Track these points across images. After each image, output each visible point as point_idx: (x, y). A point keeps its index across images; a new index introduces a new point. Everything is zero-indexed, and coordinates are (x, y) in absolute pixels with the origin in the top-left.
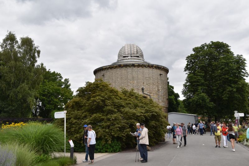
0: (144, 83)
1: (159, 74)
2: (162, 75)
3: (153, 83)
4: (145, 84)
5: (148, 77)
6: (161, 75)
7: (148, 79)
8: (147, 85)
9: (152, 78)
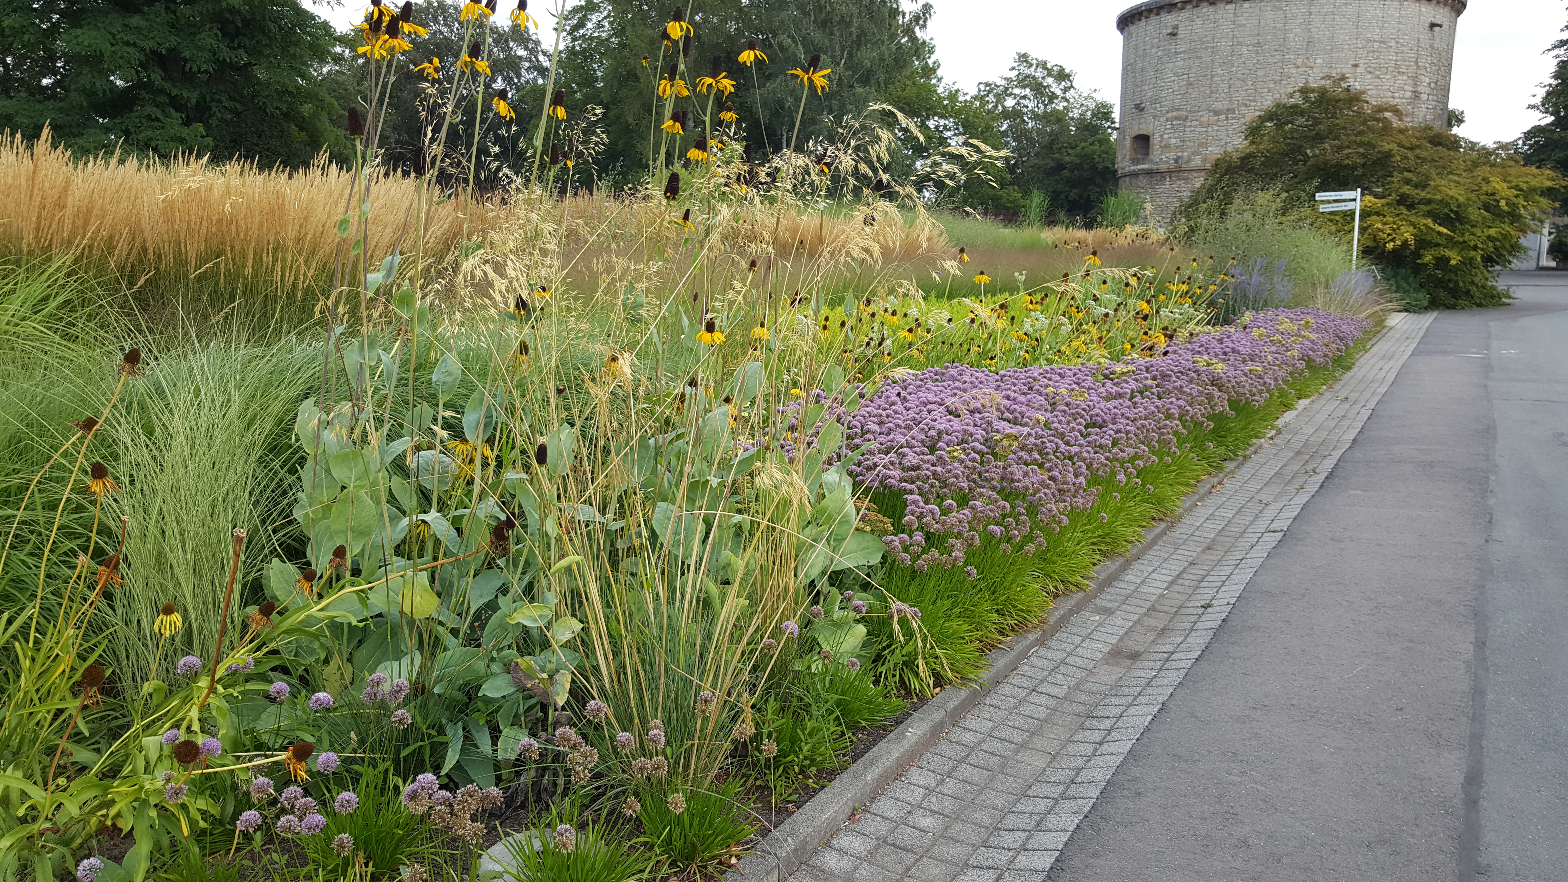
0: (1356, 66)
1: (1427, 25)
2: (1440, 26)
3: (1397, 67)
4: (1359, 70)
5: (1377, 38)
6: (1437, 29)
7: (1376, 45)
8: (1370, 72)
9: (1393, 44)
